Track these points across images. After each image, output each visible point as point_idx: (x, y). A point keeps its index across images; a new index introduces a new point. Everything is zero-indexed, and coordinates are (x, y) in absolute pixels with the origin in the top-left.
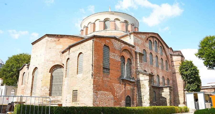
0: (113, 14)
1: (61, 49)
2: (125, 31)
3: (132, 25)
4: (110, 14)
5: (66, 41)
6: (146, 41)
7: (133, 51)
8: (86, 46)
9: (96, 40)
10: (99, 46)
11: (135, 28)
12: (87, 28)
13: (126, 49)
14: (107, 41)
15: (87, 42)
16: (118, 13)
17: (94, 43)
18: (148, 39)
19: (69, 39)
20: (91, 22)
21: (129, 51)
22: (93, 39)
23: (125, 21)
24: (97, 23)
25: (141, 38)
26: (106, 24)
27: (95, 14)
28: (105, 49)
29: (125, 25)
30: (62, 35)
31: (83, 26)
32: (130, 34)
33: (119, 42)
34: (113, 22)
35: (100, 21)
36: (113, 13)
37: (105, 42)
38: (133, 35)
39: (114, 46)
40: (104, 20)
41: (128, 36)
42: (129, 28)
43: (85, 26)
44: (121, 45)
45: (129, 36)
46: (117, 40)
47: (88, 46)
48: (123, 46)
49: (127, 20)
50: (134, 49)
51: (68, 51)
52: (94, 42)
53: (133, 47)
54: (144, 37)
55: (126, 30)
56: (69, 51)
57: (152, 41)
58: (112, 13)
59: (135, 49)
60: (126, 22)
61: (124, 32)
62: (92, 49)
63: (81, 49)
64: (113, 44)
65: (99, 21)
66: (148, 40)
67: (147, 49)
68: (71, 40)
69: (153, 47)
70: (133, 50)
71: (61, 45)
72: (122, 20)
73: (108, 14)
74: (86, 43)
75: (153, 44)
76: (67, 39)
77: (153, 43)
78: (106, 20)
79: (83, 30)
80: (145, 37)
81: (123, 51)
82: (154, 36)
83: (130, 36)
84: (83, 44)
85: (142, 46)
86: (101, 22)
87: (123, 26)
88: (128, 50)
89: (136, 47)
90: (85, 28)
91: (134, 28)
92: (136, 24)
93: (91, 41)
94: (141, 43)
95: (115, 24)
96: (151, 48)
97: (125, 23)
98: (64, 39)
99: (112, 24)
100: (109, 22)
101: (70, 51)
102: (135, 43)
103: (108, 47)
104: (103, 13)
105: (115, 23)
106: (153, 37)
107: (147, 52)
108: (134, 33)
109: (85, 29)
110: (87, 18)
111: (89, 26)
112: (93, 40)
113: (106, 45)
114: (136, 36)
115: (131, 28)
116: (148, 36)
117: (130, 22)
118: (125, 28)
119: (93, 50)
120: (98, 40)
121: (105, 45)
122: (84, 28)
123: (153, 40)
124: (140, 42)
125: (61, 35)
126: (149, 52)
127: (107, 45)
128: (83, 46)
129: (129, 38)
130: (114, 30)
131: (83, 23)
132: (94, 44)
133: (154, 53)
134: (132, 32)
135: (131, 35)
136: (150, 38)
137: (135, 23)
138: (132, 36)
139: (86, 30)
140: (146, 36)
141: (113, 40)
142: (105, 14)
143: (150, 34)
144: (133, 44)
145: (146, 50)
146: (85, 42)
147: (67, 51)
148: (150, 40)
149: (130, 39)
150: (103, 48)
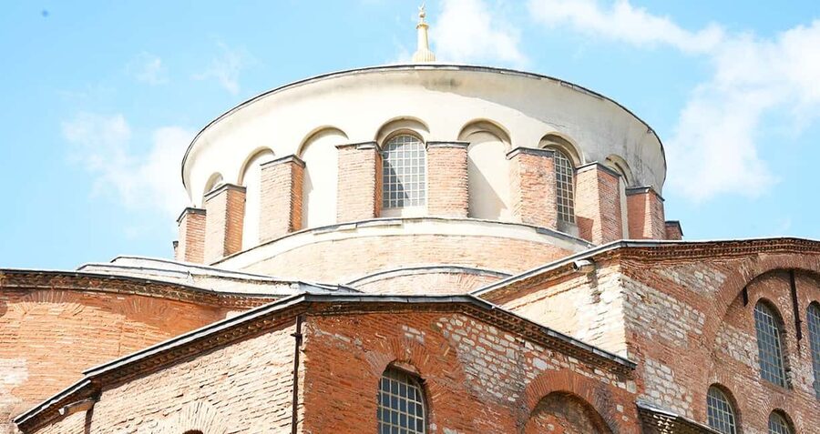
0: (452, 84)
1: (13, 392)
2: (551, 225)
3: (610, 172)
4: (426, 84)
5: (61, 322)
6: (728, 317)
7: (620, 408)
8: (240, 377)
9: (320, 333)
10: (344, 381)
11: (630, 192)
12: (237, 195)
13: (568, 389)
14: (410, 332)
15: (244, 344)
16: (494, 76)
17: (303, 357)
18: (745, 291)
19: (88, 302)
20: (269, 151)
21: (588, 408)
22: (293, 328)
23: (545, 138)
24: (321, 158)
25: (685, 295)
26: (396, 167)
27: (305, 87)
28: (395, 400)
29: (550, 175)
30: (24, 274)
31: (199, 181)
32: (596, 261)
33: (508, 336)
34: (456, 155)
35: (343, 141)
36: (449, 76)
37: (395, 345)
38: (617, 267)
39: (463, 375)
40: (380, 134)
41: (573, 282)
42: (587, 200)
43: (217, 176)
44: (523, 358)
45: (584, 279)
46: (492, 322)
47: (256, 380)
48: (540, 364)
49: (565, 132)
50: (629, 387)
51: (83, 414)
52: (303, 347)
53: (624, 370)
54: (708, 278)
55: (554, 214)
56: (90, 413)
57: (787, 313)
58: (439, 74)
59: (641, 387)
60: (556, 147)
61: (541, 231)
62: (289, 411)
63: (193, 405)
64: (453, 353)
65: (338, 140)
66: (746, 302)
67: (739, 378)
68: (106, 314)
69: (792, 357)
70: (628, 399)
71: (13, 362)
72: (528, 131)
73: (407, 82)
74: (237, 354)
75: (791, 333)
76: (72, 307)
77: (798, 322)
78: (395, 134)
79: (203, 212)
80: (720, 277)
81: (536, 412)
82: (802, 265)
83: (593, 278)
84: (211, 364)
85: (700, 361)
86: (352, 150)
87: (530, 182)
88: (576, 399)
89: (650, 368)
90: (223, 195)
91: (623, 198)
92: (637, 158)
93: (279, 345)
94: (690, 335)
95: (468, 165)
96: (778, 375)
97: (546, 161)
98: (45, 305)
99: (442, 164)
100: (419, 147)
101: (95, 416)
102: (633, 338)
103: (416, 379)
104: (370, 76)
105: (467, 159)
106: (791, 275)
107: (740, 404)
108: (628, 253)
109: (217, 207)
110: (238, 113)
111: (253, 180)
112: (298, 337)
113: (405, 367)
114: (642, 280)
115: (601, 197)
116: (744, 267)
117: (587, 146)
118: (549, 201)
119: (300, 417)
120: (334, 334)
121: (391, 370)
122: (210, 193)
123: (790, 304)
124: (680, 325)
125: (16, 273)
126: (765, 408)
127: (412, 369)
128: (208, 376)
129: (585, 292)
130: (461, 214)
131: (199, 150)
132: (302, 367)
133: (807, 414)
134: (612, 244)
135: (601, 272)
136: (770, 284)
137: (631, 150)
138: (611, 277)
139: (228, 216)
140: (724, 269)
141: (459, 323)
142: (390, 82)
143: (763, 256)
144: (621, 351)
145: (735, 390)
146: (229, 349)
147: (67, 413)
148: (764, 303)
149: (598, 301)
150: (374, 392)
